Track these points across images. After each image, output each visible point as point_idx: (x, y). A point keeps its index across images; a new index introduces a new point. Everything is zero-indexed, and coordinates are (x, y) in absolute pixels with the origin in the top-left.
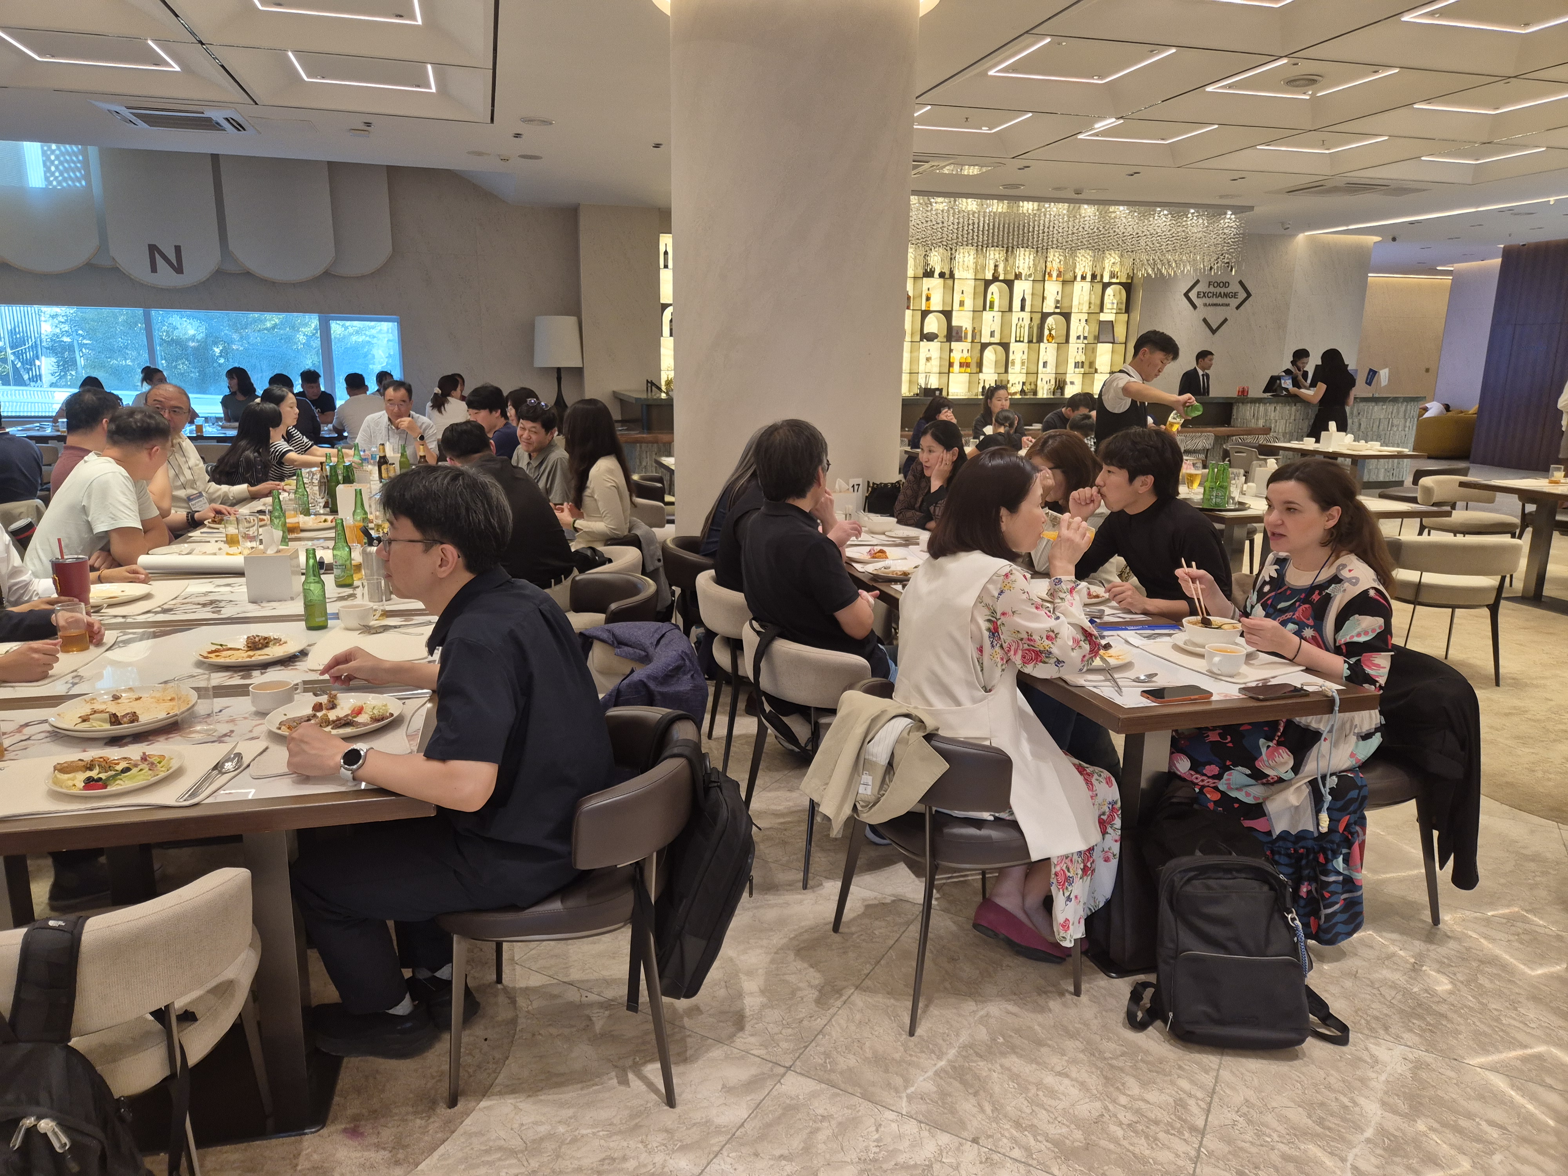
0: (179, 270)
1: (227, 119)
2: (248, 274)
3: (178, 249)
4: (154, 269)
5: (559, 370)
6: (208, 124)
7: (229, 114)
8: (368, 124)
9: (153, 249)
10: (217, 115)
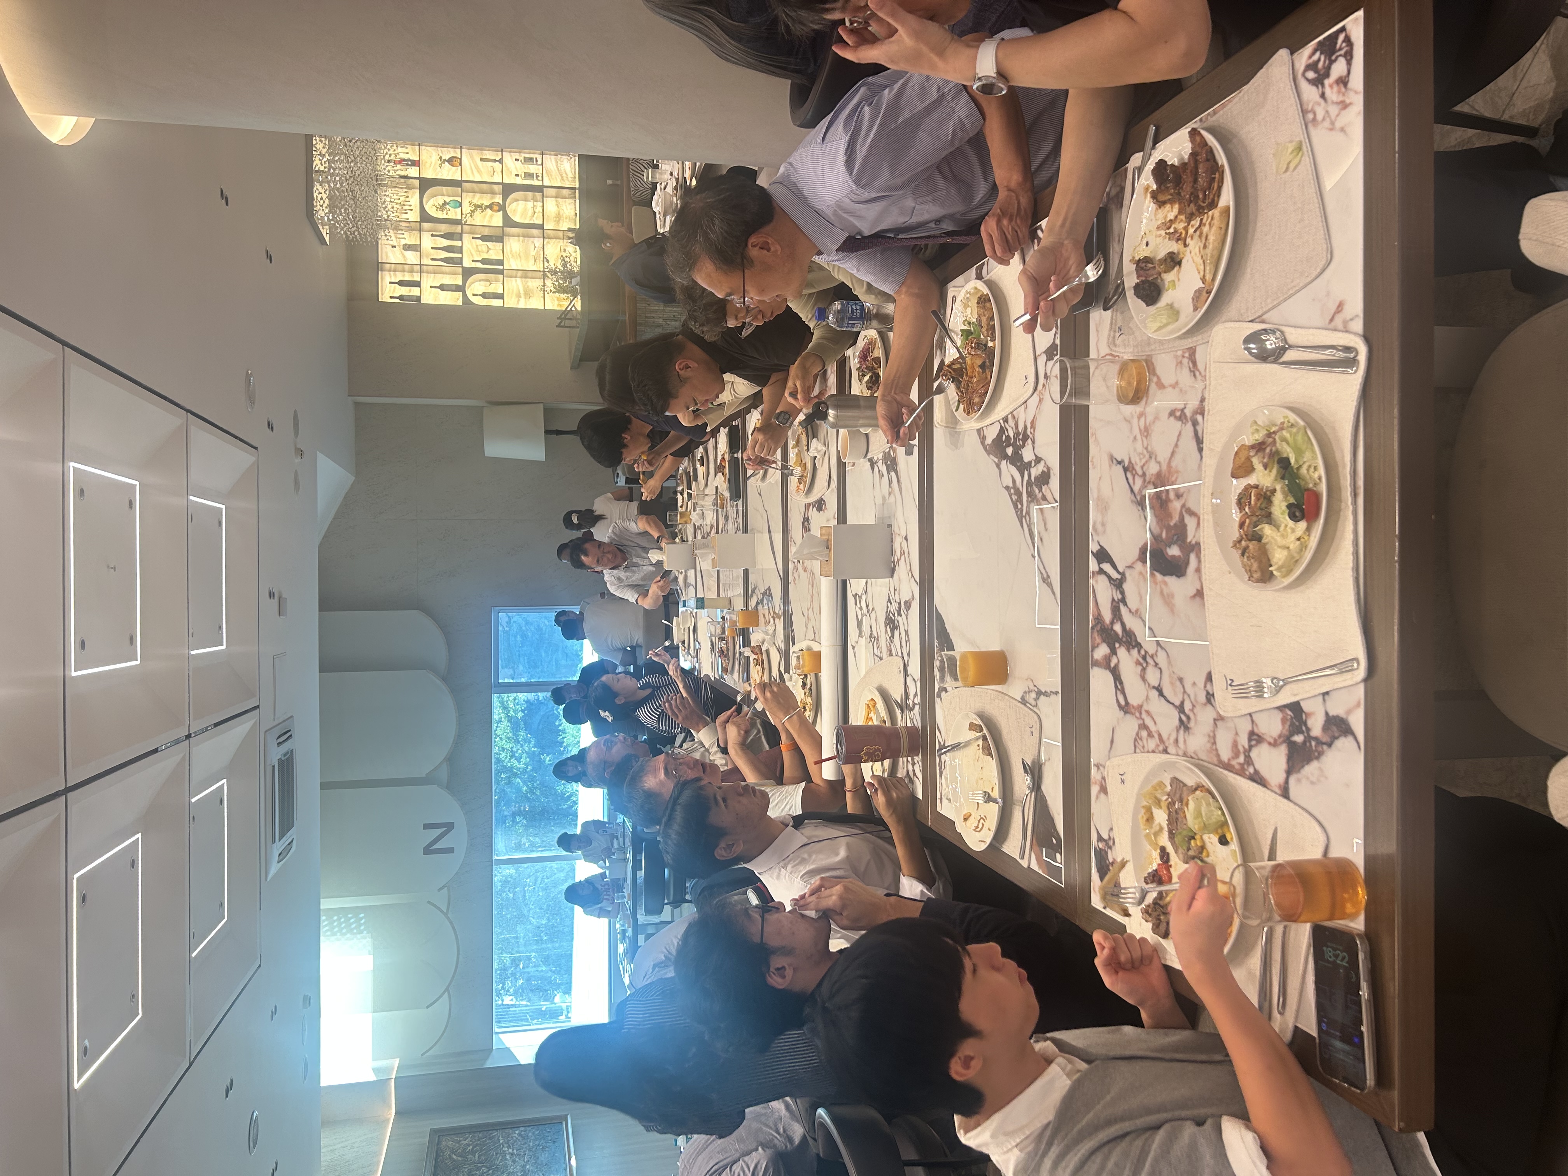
0: (450, 826)
1: (279, 744)
2: (450, 759)
3: (427, 826)
4: (451, 850)
5: (547, 432)
6: (286, 766)
7: (273, 742)
8: (271, 595)
9: (428, 850)
10: (276, 754)
